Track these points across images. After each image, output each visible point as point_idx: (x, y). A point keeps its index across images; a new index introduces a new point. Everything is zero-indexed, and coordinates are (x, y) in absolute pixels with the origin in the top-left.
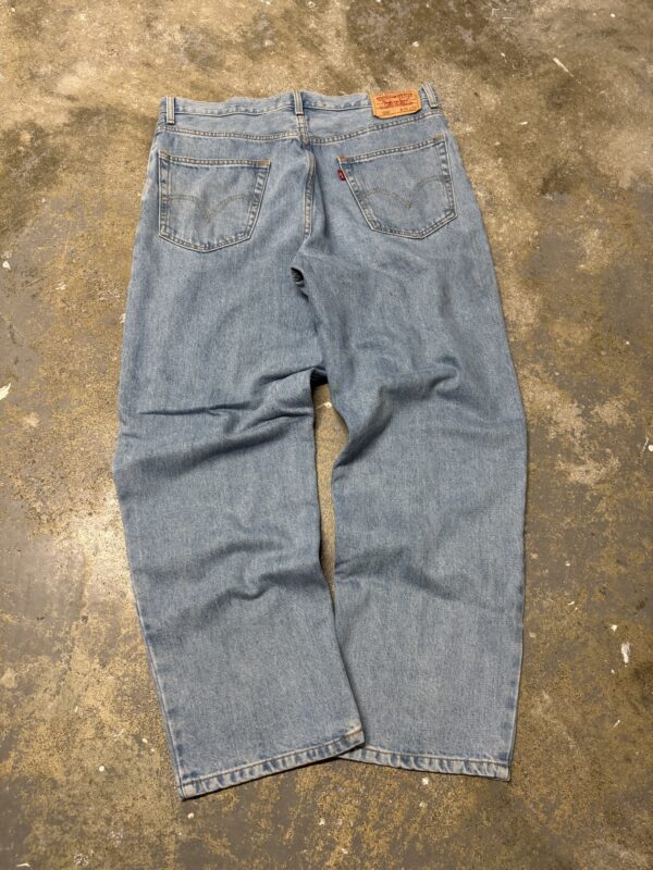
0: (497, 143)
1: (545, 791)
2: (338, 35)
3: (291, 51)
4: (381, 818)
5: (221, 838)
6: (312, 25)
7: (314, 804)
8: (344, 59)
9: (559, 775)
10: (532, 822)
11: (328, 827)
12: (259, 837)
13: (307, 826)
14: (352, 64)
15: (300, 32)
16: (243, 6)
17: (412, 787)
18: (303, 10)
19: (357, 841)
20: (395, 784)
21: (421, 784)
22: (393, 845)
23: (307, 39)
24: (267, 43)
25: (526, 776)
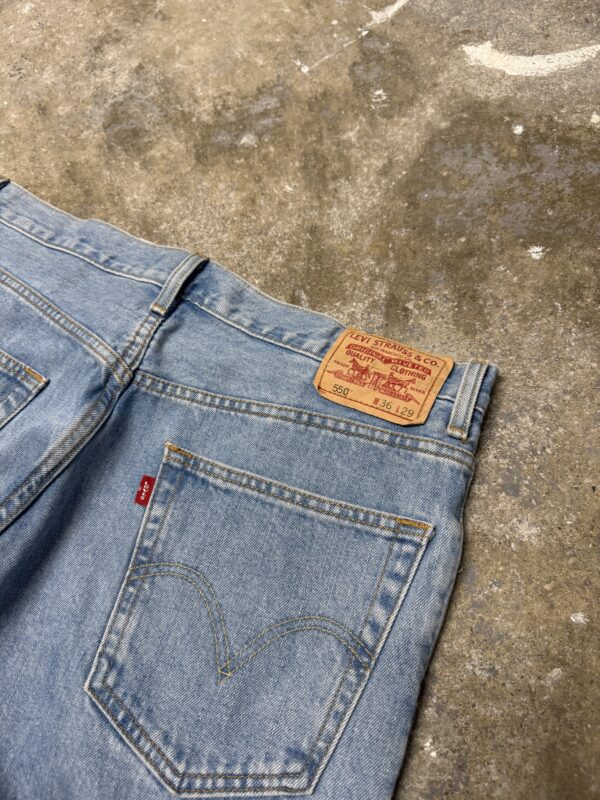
0: (579, 618)
2: (384, 172)
3: (275, 169)
6: (351, 135)
8: (358, 227)
14: (368, 241)
15: (320, 140)
16: (261, 62)
18: (356, 101)
23: (320, 157)
24: (247, 140)
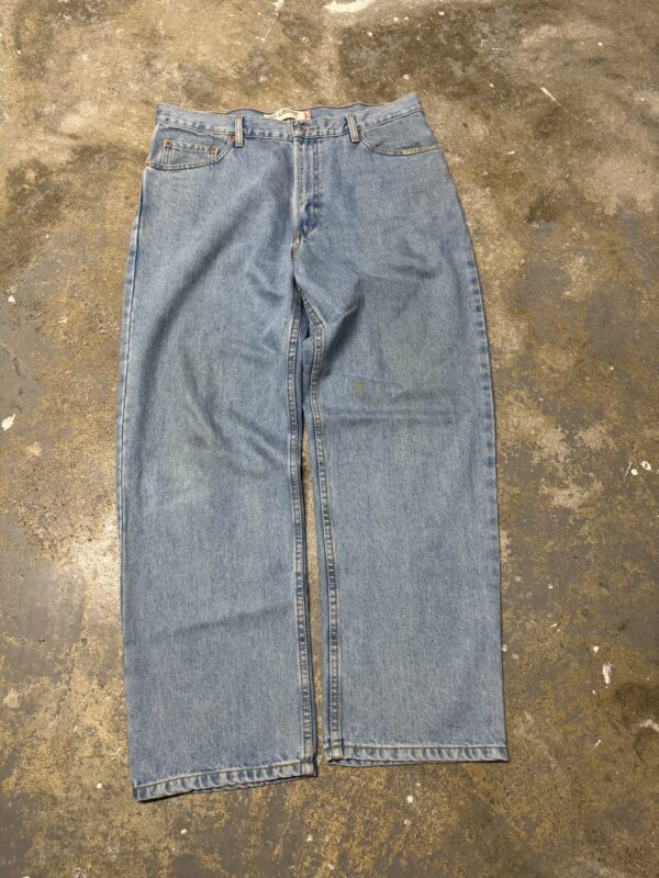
0: (486, 173)
1: (526, 809)
2: (331, 69)
3: (285, 86)
4: (367, 835)
5: (212, 853)
6: (306, 61)
7: (302, 821)
8: (337, 94)
9: (540, 794)
10: (513, 839)
11: (315, 843)
12: (249, 853)
13: (294, 842)
14: (344, 98)
15: (295, 67)
16: (240, 43)
17: (397, 805)
18: (297, 46)
19: (343, 857)
20: (380, 802)
21: (405, 802)
22: (378, 861)
23: (300, 74)
24: (262, 79)
25: (508, 794)
